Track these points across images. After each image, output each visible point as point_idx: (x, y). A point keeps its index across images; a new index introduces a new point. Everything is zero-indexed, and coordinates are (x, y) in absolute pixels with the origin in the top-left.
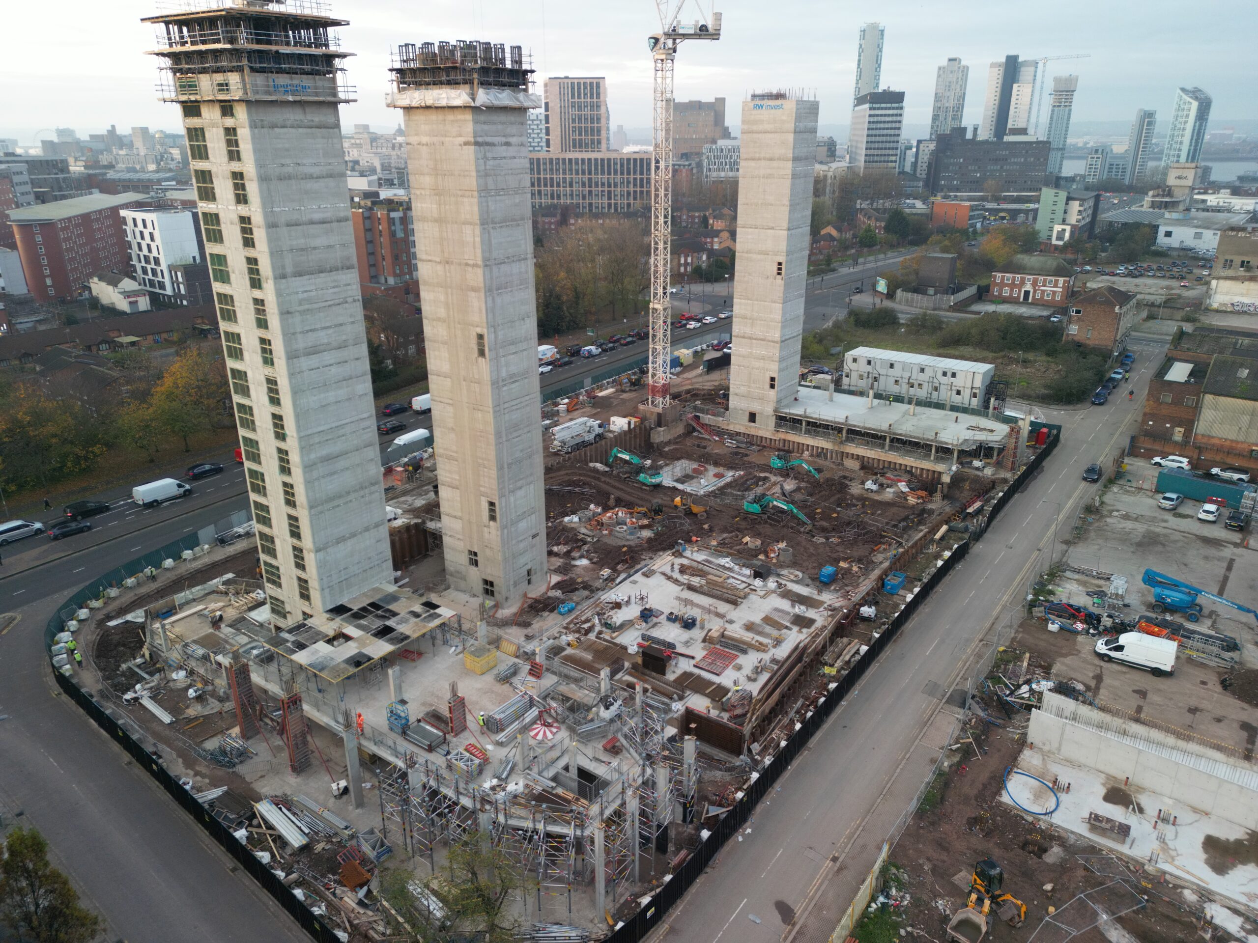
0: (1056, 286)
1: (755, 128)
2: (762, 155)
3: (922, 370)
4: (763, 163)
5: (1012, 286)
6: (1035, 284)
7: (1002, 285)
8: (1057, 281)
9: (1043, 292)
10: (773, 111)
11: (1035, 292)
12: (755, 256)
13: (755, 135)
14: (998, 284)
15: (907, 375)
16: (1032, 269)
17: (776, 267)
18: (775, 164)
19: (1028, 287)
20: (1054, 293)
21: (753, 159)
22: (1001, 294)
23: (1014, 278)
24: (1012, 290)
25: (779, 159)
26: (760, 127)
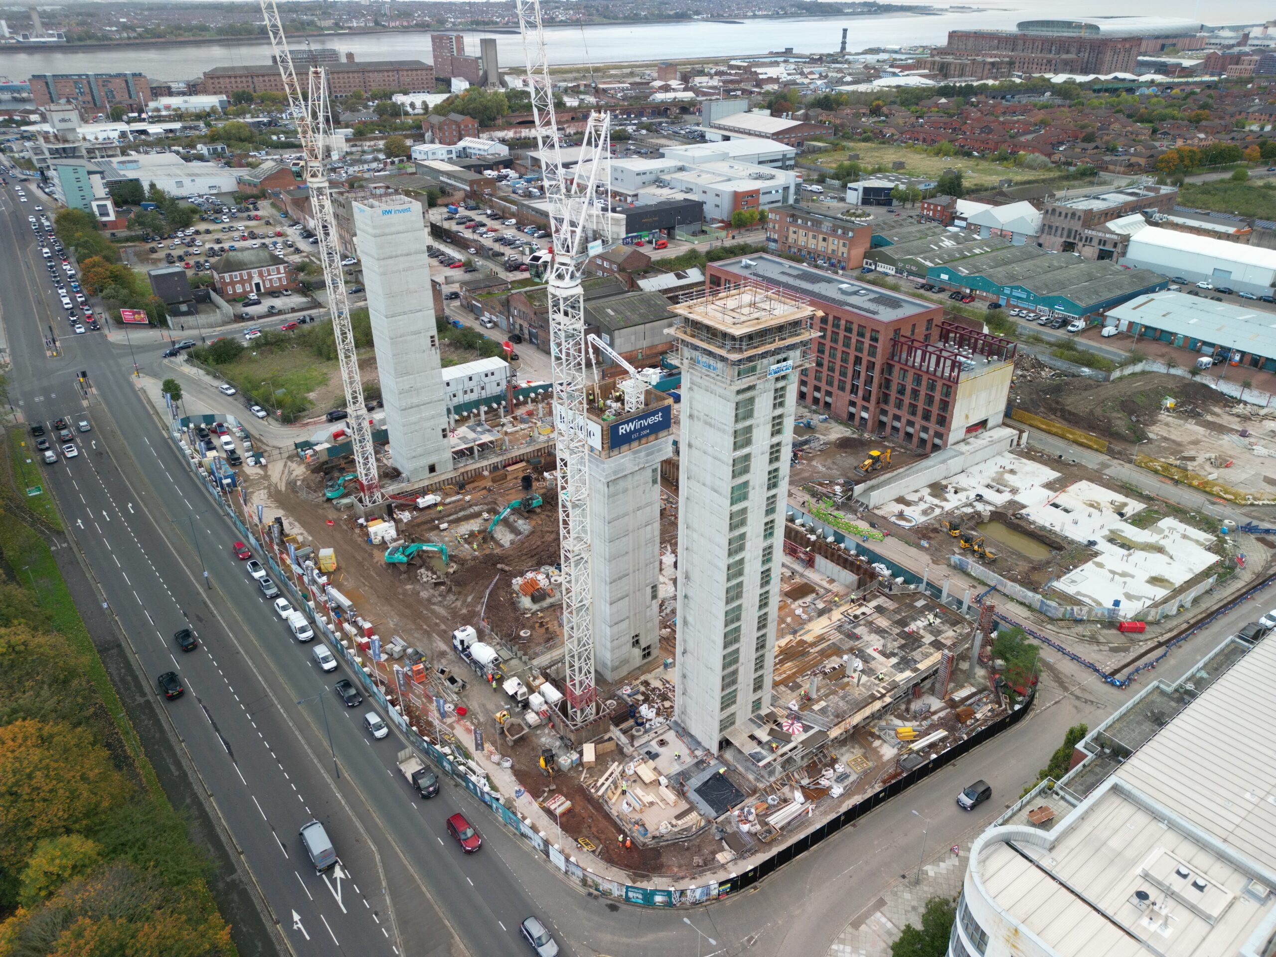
0: (279, 273)
1: (387, 231)
2: (399, 252)
3: (470, 379)
4: (401, 259)
5: (242, 282)
6: (261, 275)
7: (233, 283)
8: (278, 269)
9: (271, 280)
10: (402, 215)
11: (264, 282)
12: (408, 338)
13: (389, 237)
14: (228, 284)
15: (461, 387)
16: (251, 263)
17: (429, 340)
18: (412, 258)
19: (256, 279)
20: (280, 279)
21: (391, 257)
22: (234, 291)
23: (241, 275)
24: (243, 286)
25: (416, 253)
26: (393, 230)
